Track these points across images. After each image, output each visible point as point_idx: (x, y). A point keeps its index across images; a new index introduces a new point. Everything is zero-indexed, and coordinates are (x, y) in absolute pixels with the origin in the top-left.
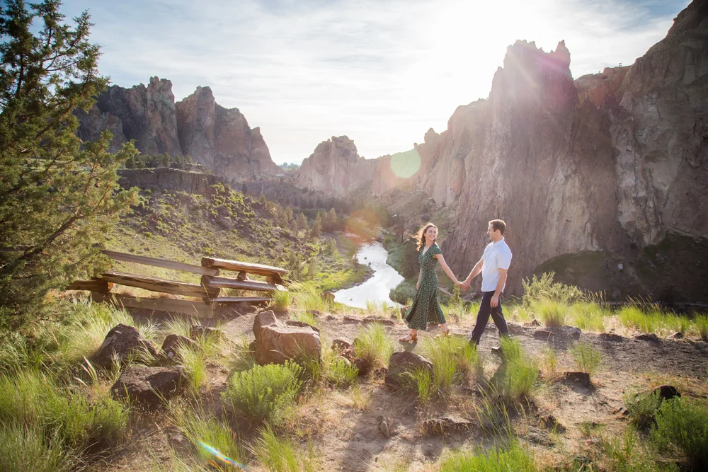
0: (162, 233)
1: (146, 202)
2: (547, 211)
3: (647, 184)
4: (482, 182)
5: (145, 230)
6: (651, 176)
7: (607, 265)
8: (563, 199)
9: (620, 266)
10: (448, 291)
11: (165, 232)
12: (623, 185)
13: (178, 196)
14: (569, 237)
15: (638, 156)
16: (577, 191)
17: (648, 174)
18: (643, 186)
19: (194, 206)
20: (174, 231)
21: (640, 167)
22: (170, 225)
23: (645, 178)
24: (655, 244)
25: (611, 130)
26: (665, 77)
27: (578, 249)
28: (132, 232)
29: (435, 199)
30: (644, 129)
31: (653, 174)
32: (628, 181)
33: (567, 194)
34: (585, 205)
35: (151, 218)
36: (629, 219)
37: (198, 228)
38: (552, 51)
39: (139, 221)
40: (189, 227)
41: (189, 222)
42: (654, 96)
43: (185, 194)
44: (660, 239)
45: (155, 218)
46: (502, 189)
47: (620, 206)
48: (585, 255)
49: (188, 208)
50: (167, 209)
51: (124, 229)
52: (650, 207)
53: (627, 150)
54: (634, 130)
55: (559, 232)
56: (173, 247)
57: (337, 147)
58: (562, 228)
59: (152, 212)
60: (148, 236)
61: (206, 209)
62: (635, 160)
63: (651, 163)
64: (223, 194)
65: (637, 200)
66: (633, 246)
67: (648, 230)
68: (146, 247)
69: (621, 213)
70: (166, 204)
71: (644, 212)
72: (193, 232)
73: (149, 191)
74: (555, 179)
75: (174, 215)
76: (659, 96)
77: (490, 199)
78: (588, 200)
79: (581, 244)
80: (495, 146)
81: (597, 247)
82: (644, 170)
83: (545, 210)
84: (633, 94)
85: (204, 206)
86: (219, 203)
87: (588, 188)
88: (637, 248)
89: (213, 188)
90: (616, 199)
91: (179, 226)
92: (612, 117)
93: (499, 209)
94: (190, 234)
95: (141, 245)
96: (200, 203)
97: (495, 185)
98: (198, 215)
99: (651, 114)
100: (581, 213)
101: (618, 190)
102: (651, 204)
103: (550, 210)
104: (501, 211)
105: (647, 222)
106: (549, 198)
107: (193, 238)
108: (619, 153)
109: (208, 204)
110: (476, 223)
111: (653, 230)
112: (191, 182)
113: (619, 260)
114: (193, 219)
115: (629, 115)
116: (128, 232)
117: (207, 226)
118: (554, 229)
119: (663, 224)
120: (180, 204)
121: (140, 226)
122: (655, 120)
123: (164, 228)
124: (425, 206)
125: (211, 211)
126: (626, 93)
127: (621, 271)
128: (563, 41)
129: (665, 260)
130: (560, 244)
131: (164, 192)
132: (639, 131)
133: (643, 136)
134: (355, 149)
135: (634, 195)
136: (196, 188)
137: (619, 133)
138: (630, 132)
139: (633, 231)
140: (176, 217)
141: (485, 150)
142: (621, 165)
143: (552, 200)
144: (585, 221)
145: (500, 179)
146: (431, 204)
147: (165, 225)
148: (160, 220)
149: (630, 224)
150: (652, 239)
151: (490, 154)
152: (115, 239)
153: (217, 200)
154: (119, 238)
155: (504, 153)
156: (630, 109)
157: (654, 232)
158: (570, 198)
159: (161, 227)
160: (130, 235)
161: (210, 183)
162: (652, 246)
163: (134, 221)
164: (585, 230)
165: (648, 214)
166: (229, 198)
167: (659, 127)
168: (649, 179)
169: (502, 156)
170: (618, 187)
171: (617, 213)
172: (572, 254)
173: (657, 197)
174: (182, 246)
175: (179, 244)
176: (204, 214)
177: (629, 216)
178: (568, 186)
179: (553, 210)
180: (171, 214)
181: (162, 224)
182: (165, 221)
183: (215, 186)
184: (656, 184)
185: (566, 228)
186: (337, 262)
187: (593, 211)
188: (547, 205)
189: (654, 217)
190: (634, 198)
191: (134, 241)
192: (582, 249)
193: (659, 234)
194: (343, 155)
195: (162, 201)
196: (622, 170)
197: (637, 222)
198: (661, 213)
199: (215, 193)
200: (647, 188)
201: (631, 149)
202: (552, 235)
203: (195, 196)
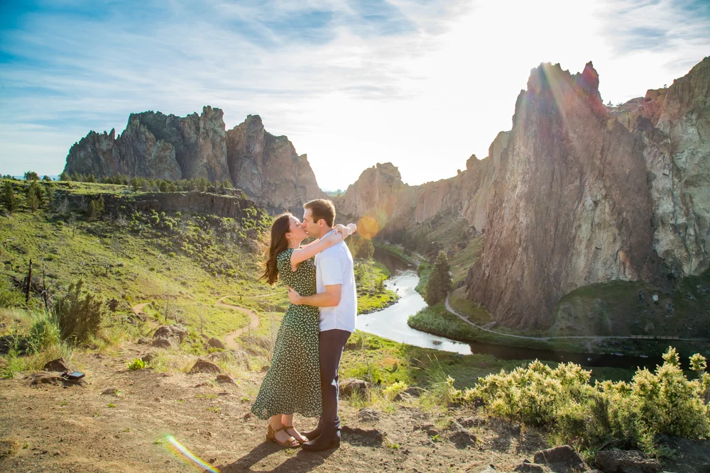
0: (187, 254)
1: (174, 225)
2: (574, 238)
3: (688, 209)
4: (505, 207)
5: (169, 251)
6: (692, 202)
7: (640, 296)
8: (592, 225)
9: (655, 298)
10: (468, 319)
11: (189, 253)
12: (660, 211)
13: (208, 219)
14: (599, 265)
15: (676, 180)
16: (608, 218)
17: (688, 199)
18: (682, 213)
19: (223, 229)
20: (199, 252)
21: (679, 192)
22: (196, 246)
23: (685, 204)
24: (696, 275)
25: (645, 153)
26: (706, 97)
27: (610, 278)
28: (156, 252)
29: (475, 226)
30: (683, 152)
31: (694, 200)
32: (665, 207)
33: (597, 220)
34: (617, 232)
35: (177, 238)
36: (666, 248)
37: (224, 250)
38: (578, 73)
39: (165, 241)
40: (216, 248)
41: (216, 244)
42: (694, 117)
43: (216, 217)
44: (703, 269)
45: (181, 238)
46: (524, 214)
47: (656, 233)
48: (617, 285)
49: (216, 230)
50: (195, 231)
51: (148, 249)
52: (691, 235)
53: (664, 174)
54: (671, 153)
55: (588, 260)
56: (195, 268)
57: (381, 173)
58: (591, 256)
59: (179, 233)
60: (172, 256)
61: (234, 232)
62: (673, 184)
63: (692, 188)
64: (254, 218)
65: (676, 228)
66: (670, 277)
67: (688, 259)
68: (167, 266)
69: (658, 241)
70: (196, 226)
71: (684, 240)
72: (218, 253)
73: (179, 213)
74: (583, 205)
75: (201, 237)
76: (699, 117)
77: (512, 225)
78: (619, 227)
79: (612, 273)
80: (517, 170)
81: (630, 277)
82: (683, 196)
83: (572, 236)
84: (671, 115)
85: (234, 229)
86: (249, 227)
87: (620, 214)
88: (675, 278)
89: (245, 212)
90: (652, 225)
91: (205, 247)
92: (646, 140)
93: (520, 235)
94: (215, 256)
95: (164, 264)
96: (230, 226)
97: (517, 210)
98: (226, 237)
99: (690, 136)
100: (611, 240)
101: (653, 216)
102: (691, 231)
103: (577, 236)
104: (523, 237)
105: (687, 251)
106: (576, 224)
107: (217, 260)
108: (655, 177)
109: (238, 227)
110: (499, 249)
111: (694, 259)
112: (222, 206)
113: (655, 291)
114: (221, 242)
115: (666, 137)
116: (152, 252)
117: (234, 248)
118: (582, 257)
119: (706, 253)
120: (209, 226)
121: (165, 246)
122: (695, 142)
123: (189, 249)
124: (464, 233)
125: (239, 234)
126: (662, 115)
127: (656, 303)
128: (591, 62)
129: (707, 292)
130: (590, 272)
131: (195, 215)
132: (678, 154)
133: (682, 160)
134: (399, 176)
135: (671, 222)
136: (228, 212)
137: (655, 156)
138: (667, 155)
139: (670, 260)
140: (203, 239)
141: (508, 174)
142: (658, 190)
143: (580, 226)
144: (617, 249)
145: (522, 204)
146: (471, 231)
147: (191, 246)
148: (186, 241)
149: (667, 253)
150: (693, 269)
151: (512, 179)
152: (138, 258)
153: (248, 223)
154: (142, 257)
155: (527, 177)
156: (667, 131)
157: (695, 262)
158: (599, 224)
159: (186, 248)
160: (153, 255)
161: (242, 207)
162: (692, 276)
163: (160, 242)
164: (616, 259)
165: (688, 242)
166: (260, 222)
167: (700, 150)
168: (690, 204)
169: (524, 181)
170: (654, 213)
171: (653, 241)
172: (602, 284)
173: (699, 225)
174: (205, 267)
175: (202, 265)
176: (232, 237)
177: (667, 244)
178: (598, 212)
179: (581, 236)
180: (198, 236)
181: (186, 245)
182: (191, 242)
183: (247, 209)
184: (697, 209)
185: (596, 255)
186: (364, 288)
187: (625, 238)
188: (574, 231)
189: (694, 245)
190: (672, 225)
191: (157, 261)
192: (614, 279)
193: (701, 264)
194: (387, 182)
195: (191, 223)
196: (658, 196)
197: (676, 251)
198: (703, 241)
199: (246, 216)
200: (687, 214)
201: (668, 173)
202: (581, 263)
203: (226, 219)
